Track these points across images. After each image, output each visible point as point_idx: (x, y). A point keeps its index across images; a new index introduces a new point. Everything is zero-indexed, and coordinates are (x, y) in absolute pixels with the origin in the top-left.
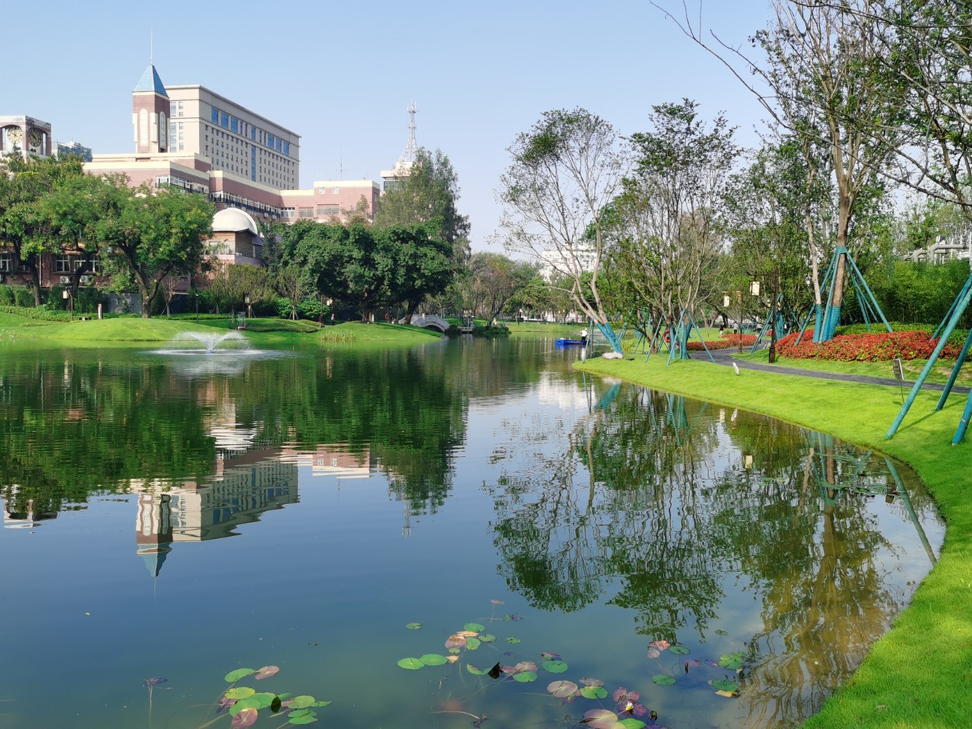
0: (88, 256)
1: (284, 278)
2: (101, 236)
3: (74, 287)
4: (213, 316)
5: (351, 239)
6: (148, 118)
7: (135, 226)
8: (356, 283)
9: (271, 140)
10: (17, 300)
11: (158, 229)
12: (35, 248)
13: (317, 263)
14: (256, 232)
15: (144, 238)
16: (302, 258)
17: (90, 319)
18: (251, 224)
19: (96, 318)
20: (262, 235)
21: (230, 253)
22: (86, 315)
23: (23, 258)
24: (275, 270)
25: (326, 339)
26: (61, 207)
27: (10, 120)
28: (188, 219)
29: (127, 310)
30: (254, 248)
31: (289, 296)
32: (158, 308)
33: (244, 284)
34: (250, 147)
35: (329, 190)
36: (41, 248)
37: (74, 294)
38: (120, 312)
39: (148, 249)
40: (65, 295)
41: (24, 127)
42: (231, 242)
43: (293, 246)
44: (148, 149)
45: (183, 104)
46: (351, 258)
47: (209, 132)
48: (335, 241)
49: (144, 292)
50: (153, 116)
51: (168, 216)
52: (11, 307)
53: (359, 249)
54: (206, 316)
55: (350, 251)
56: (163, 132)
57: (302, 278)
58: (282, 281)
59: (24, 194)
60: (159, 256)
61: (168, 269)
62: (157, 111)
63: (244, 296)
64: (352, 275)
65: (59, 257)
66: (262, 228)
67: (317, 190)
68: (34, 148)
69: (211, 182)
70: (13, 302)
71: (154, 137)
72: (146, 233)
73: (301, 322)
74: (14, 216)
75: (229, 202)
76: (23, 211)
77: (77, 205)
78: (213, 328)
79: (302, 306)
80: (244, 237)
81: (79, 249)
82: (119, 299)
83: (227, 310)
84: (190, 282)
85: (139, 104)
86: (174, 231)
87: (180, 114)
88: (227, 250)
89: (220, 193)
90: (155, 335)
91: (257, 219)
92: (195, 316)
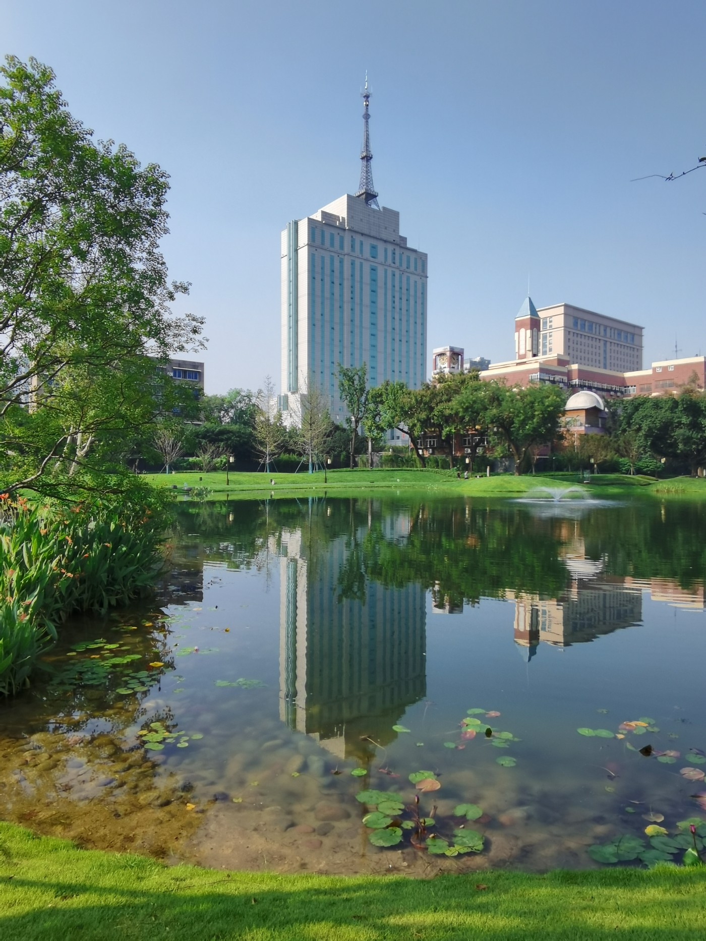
0: (482, 434)
1: (624, 442)
2: (488, 420)
3: (473, 456)
4: (566, 473)
5: (680, 408)
6: (525, 335)
7: (510, 412)
8: (685, 444)
9: (619, 334)
10: (440, 465)
11: (525, 413)
12: (450, 431)
13: (650, 429)
14: (602, 408)
15: (516, 420)
16: (638, 426)
17: (482, 476)
18: (598, 402)
19: (486, 476)
20: (606, 410)
21: (581, 425)
22: (480, 474)
23: (443, 438)
24: (616, 436)
25: (657, 491)
26: (464, 404)
27: (440, 350)
28: (547, 404)
29: (507, 470)
30: (600, 420)
31: (628, 456)
32: (525, 469)
33: (591, 448)
34: (602, 342)
35: (665, 369)
36: (453, 431)
37: (472, 460)
38: (502, 471)
39: (519, 427)
40: (467, 461)
41: (448, 354)
42: (582, 417)
43: (630, 417)
44: (524, 356)
45: (553, 319)
46: (680, 423)
47: (571, 336)
48: (666, 411)
49: (516, 457)
50: (529, 332)
51: (533, 403)
52: (436, 470)
53: (687, 415)
54: (561, 473)
55: (679, 418)
56: (535, 342)
57: (637, 442)
58: (622, 444)
59: (445, 397)
60: (526, 432)
61: (532, 441)
62: (532, 329)
63: (590, 457)
64: (681, 437)
65: (465, 436)
66: (607, 404)
67: (654, 369)
68: (454, 366)
69: (569, 374)
71: (529, 347)
72: (518, 416)
73: (638, 477)
74: (439, 412)
75: (582, 387)
76: (444, 408)
77: (475, 402)
78: (565, 482)
79: (640, 464)
80: (592, 413)
81: (476, 430)
82: (501, 463)
83: (576, 468)
84: (550, 448)
85: (519, 325)
86: (536, 413)
87: (551, 326)
88: (578, 423)
89: (576, 381)
90: (522, 488)
91: (603, 397)
92: (552, 473)
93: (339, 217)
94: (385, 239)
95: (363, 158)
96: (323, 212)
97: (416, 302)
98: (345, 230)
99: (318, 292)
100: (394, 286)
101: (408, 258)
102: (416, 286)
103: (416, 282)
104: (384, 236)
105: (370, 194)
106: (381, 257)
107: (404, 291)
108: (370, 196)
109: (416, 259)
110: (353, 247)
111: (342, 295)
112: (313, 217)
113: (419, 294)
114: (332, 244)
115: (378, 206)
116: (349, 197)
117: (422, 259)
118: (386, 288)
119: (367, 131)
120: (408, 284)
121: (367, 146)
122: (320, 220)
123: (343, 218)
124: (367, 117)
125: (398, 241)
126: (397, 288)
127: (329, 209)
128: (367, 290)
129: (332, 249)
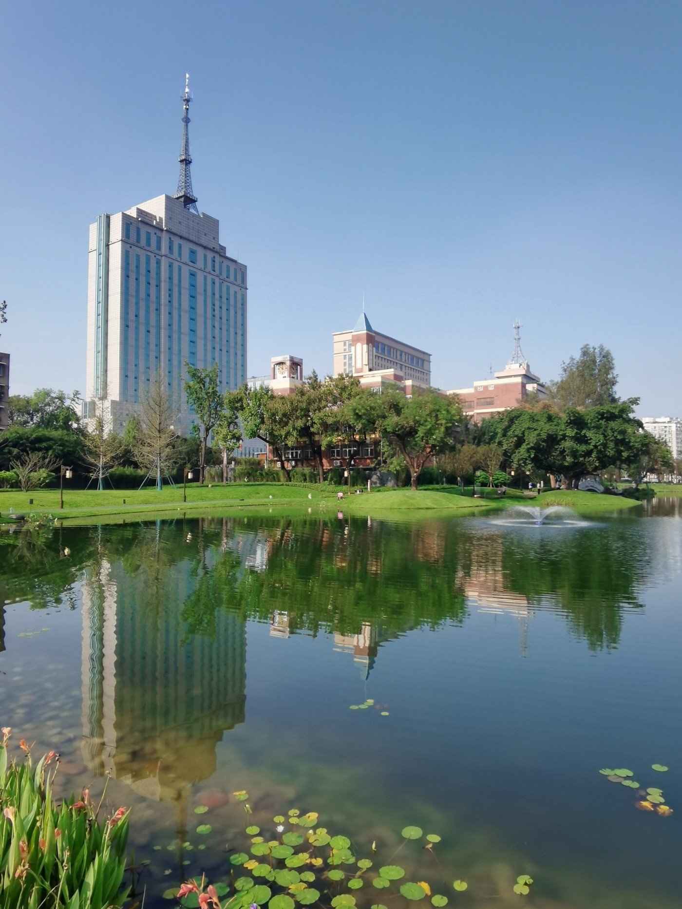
6: (361, 350)
10: (308, 478)
27: (279, 359)
41: (288, 363)
44: (361, 370)
50: (365, 346)
52: (305, 484)
53: (571, 428)
55: (563, 430)
62: (368, 344)
63: (475, 470)
67: (476, 388)
68: (293, 376)
69: (405, 389)
70: (305, 480)
71: (365, 361)
74: (319, 419)
76: (326, 415)
85: (356, 340)
90: (429, 504)
93: (155, 217)
94: (205, 245)
95: (181, 161)
96: (138, 209)
97: (236, 313)
98: (162, 230)
99: (132, 291)
100: (214, 294)
101: (228, 267)
102: (235, 297)
103: (236, 292)
104: (203, 242)
105: (189, 198)
106: (200, 264)
107: (224, 300)
108: (189, 200)
109: (235, 270)
110: (171, 248)
111: (158, 297)
112: (128, 212)
113: (239, 305)
114: (149, 244)
115: (197, 211)
116: (168, 198)
117: (241, 270)
118: (205, 295)
119: (187, 134)
120: (228, 293)
121: (187, 149)
122: (135, 216)
123: (161, 219)
124: (187, 120)
125: (217, 248)
126: (217, 296)
127: (146, 206)
128: (185, 295)
129: (147, 248)
